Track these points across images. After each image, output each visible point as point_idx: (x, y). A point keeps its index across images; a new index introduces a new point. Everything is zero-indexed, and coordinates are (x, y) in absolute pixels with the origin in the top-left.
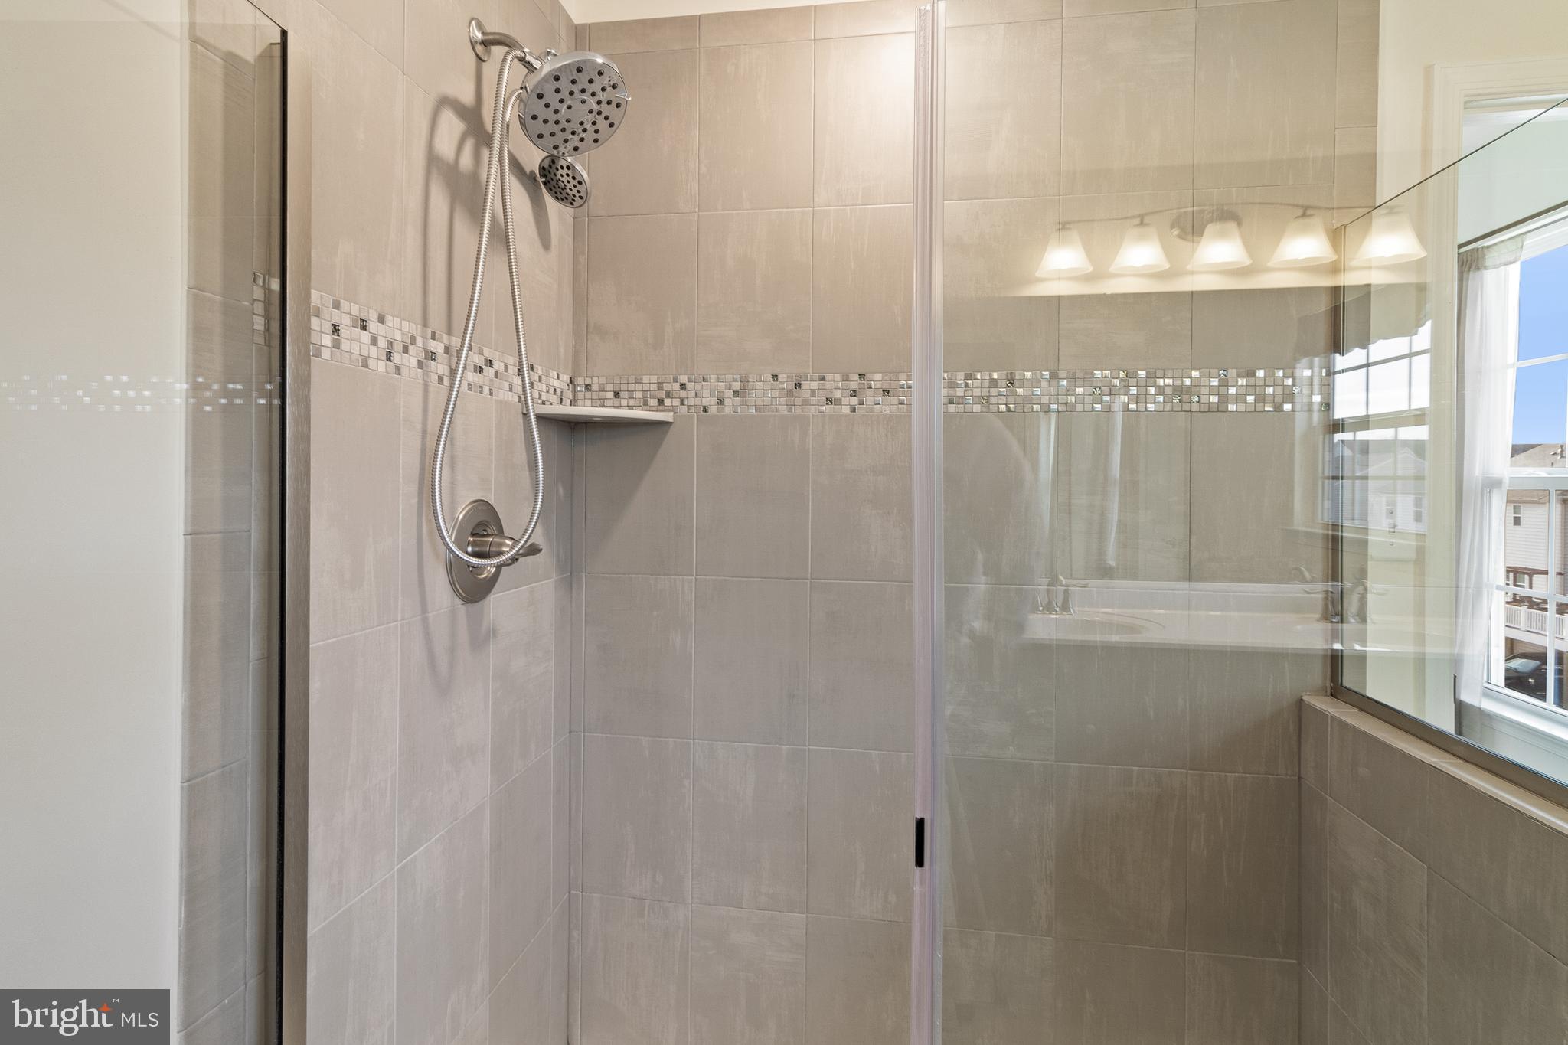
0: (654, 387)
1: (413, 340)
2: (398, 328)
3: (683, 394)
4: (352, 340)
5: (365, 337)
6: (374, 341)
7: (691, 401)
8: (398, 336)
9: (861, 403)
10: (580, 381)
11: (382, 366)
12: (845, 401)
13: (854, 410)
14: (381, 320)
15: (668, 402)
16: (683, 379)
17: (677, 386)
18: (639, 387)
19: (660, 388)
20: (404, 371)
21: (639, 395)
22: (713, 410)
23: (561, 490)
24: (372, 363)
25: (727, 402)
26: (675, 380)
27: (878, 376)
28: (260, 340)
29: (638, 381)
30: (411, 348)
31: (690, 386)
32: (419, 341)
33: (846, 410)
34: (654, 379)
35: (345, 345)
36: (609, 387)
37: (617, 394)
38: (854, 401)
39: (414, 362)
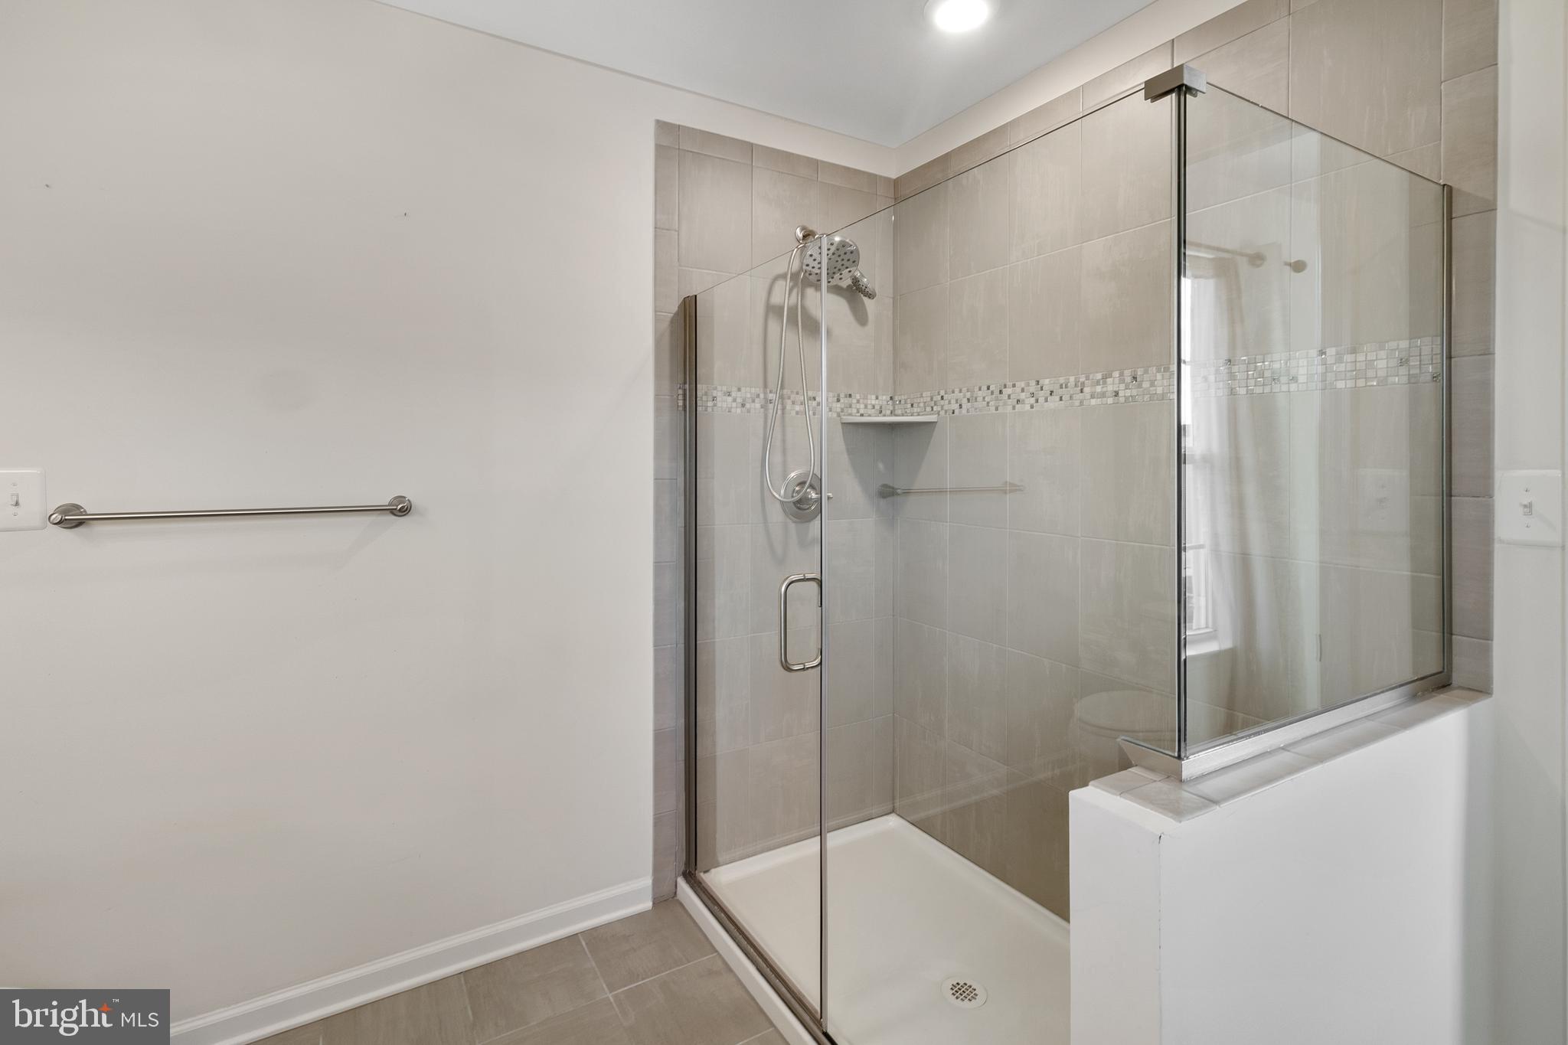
0: (929, 399)
1: (758, 396)
2: (747, 392)
3: (942, 402)
4: (722, 402)
5: (730, 399)
6: (735, 400)
7: (946, 408)
8: (749, 395)
9: (1037, 401)
10: (896, 398)
11: (739, 410)
12: (1027, 401)
13: (1032, 407)
14: (739, 390)
15: (935, 408)
16: (942, 393)
17: (939, 397)
18: (922, 400)
19: (932, 399)
20: (752, 411)
21: (922, 405)
22: (957, 412)
23: (881, 466)
24: (733, 410)
25: (964, 406)
26: (939, 394)
27: (1047, 381)
28: (681, 409)
29: (922, 396)
30: (757, 400)
31: (945, 397)
32: (762, 396)
33: (1028, 407)
34: (929, 394)
35: (719, 404)
36: (909, 401)
37: (912, 405)
38: (1032, 400)
39: (758, 406)
